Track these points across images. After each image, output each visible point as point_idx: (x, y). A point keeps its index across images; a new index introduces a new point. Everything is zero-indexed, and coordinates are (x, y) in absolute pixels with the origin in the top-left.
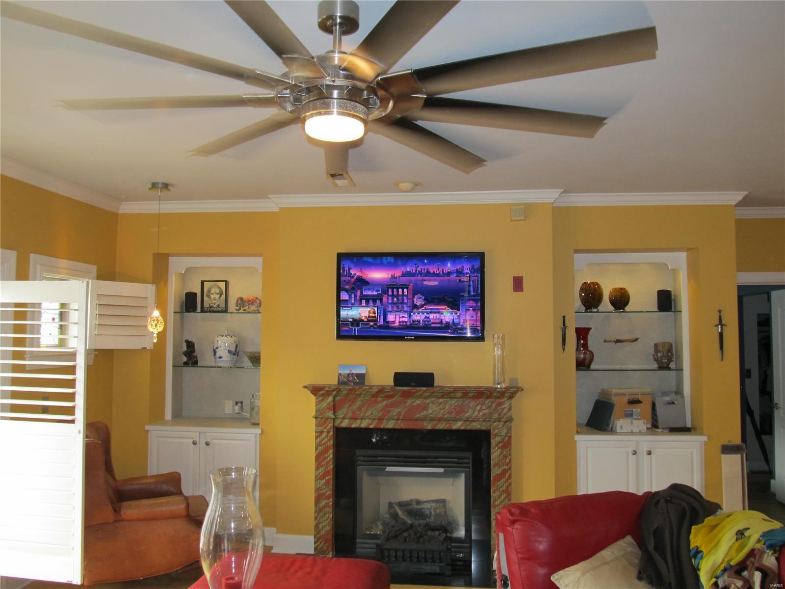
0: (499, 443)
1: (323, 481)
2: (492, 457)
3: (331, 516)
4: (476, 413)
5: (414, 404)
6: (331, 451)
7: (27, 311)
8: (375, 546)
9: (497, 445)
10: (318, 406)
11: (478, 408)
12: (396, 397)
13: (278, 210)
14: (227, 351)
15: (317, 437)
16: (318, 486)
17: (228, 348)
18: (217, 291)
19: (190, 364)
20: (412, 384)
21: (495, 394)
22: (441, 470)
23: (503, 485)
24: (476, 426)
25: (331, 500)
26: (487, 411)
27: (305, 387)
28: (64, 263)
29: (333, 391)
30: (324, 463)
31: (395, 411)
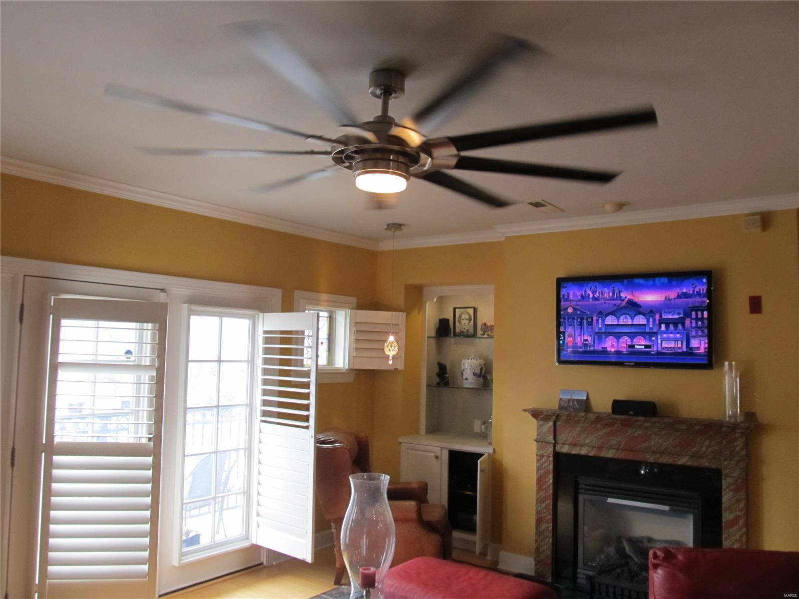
0: (730, 485)
1: (544, 505)
2: (723, 499)
3: (551, 541)
4: (704, 449)
5: (635, 434)
6: (551, 476)
7: (292, 337)
8: (584, 576)
9: (728, 487)
10: (539, 430)
11: (707, 443)
12: (616, 425)
13: (504, 239)
14: (472, 374)
15: (538, 461)
16: (539, 509)
17: (473, 371)
18: (467, 317)
19: (441, 385)
20: (630, 413)
21: (724, 429)
22: (666, 508)
23: (736, 534)
24: (705, 463)
25: (551, 525)
26: (716, 448)
27: (525, 410)
28: (324, 296)
29: (552, 416)
30: (545, 486)
31: (614, 441)
